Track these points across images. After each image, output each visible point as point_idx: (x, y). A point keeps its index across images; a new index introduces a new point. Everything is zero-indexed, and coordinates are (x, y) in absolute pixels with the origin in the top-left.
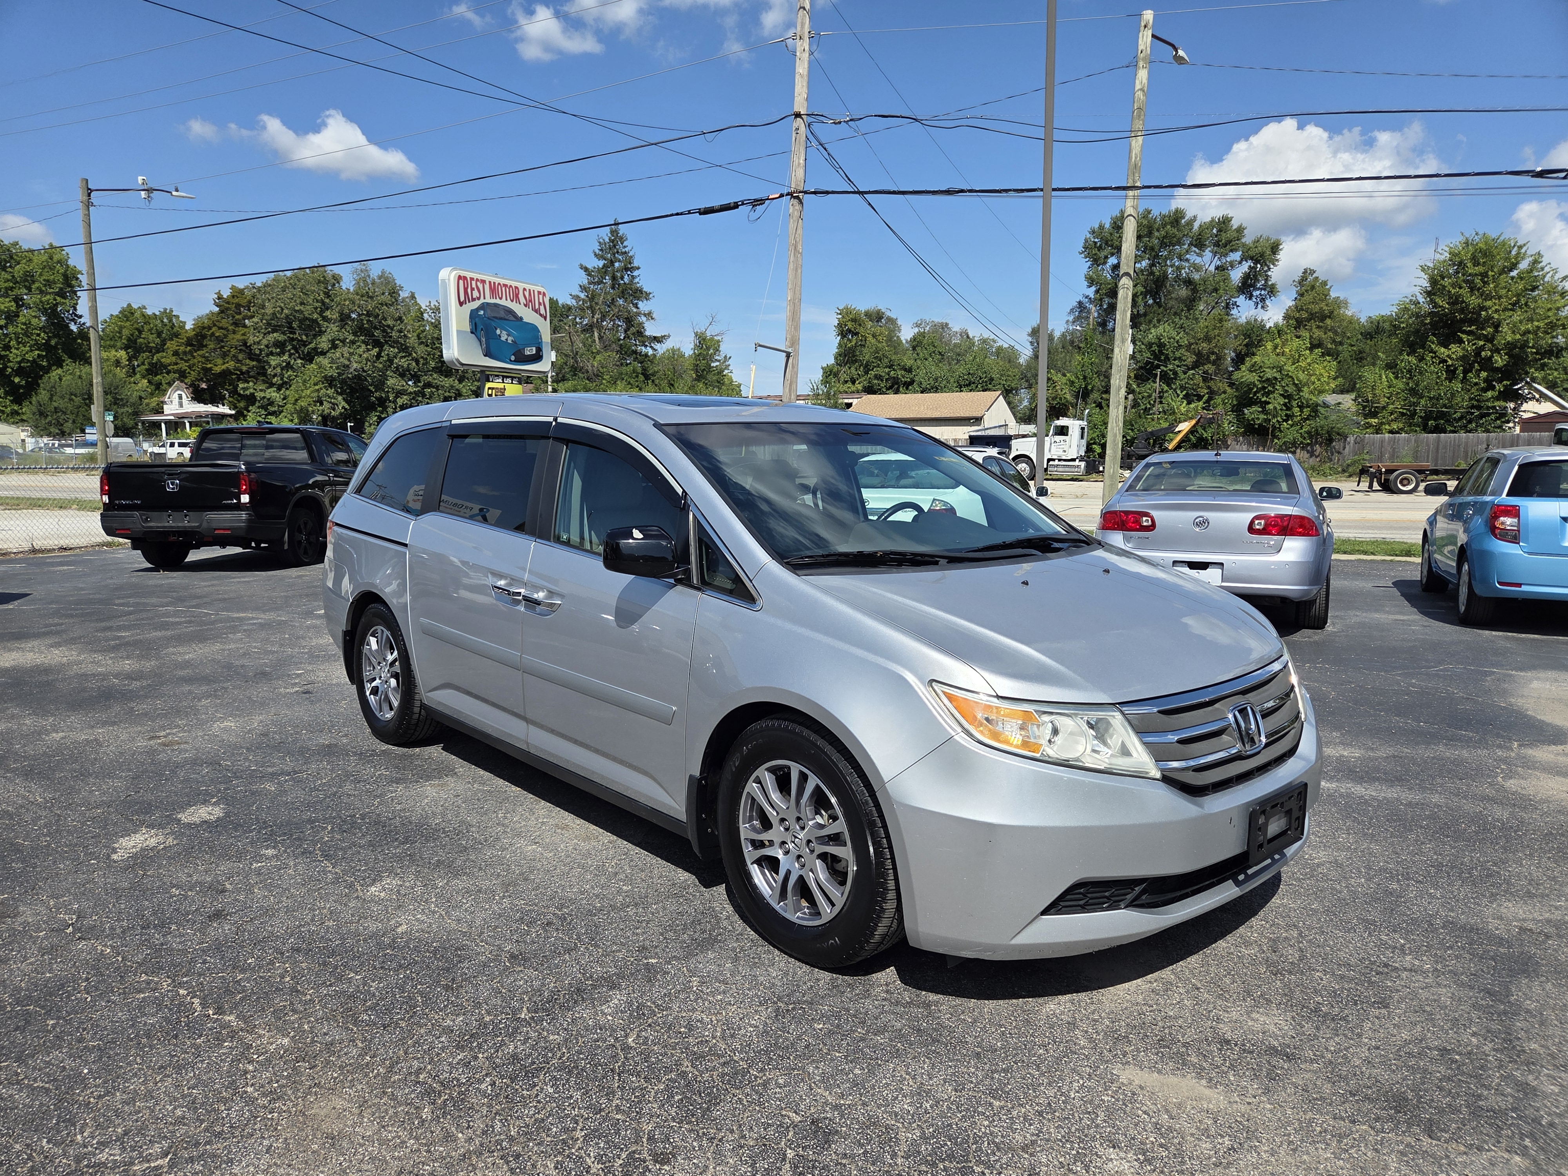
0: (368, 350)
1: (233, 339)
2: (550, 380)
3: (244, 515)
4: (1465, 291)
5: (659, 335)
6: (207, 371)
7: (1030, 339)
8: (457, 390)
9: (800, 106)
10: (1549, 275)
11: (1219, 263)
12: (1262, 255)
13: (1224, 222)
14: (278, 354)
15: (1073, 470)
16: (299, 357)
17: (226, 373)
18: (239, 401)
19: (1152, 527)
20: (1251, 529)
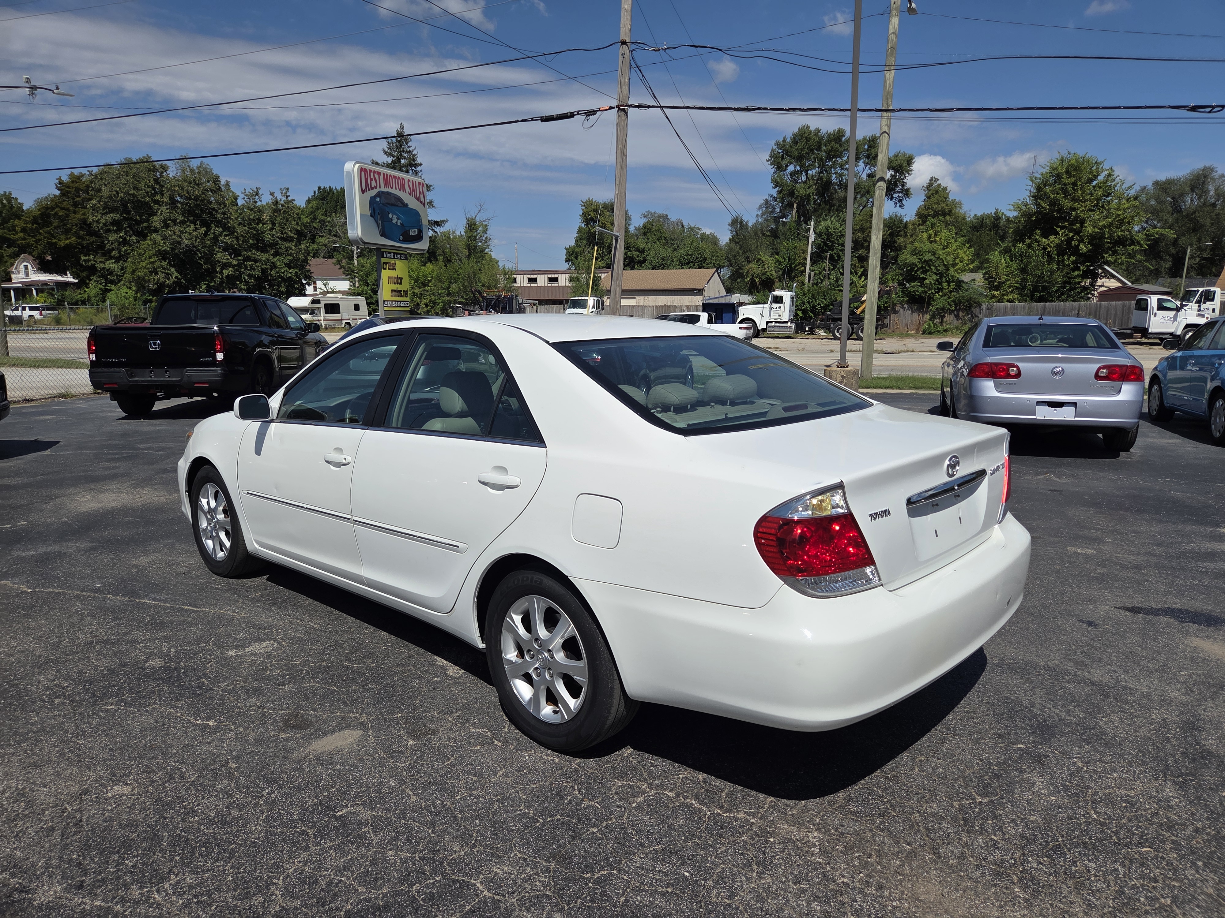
0: (197, 229)
1: (74, 218)
2: (355, 255)
3: (218, 371)
4: (1061, 196)
5: (438, 220)
6: (52, 245)
7: (730, 228)
8: (273, 263)
9: (624, 35)
10: (1119, 185)
11: (869, 172)
12: (901, 166)
13: (873, 140)
14: (115, 231)
15: (786, 330)
16: (134, 234)
17: (68, 247)
18: (81, 272)
19: (1018, 375)
20: (1097, 376)
